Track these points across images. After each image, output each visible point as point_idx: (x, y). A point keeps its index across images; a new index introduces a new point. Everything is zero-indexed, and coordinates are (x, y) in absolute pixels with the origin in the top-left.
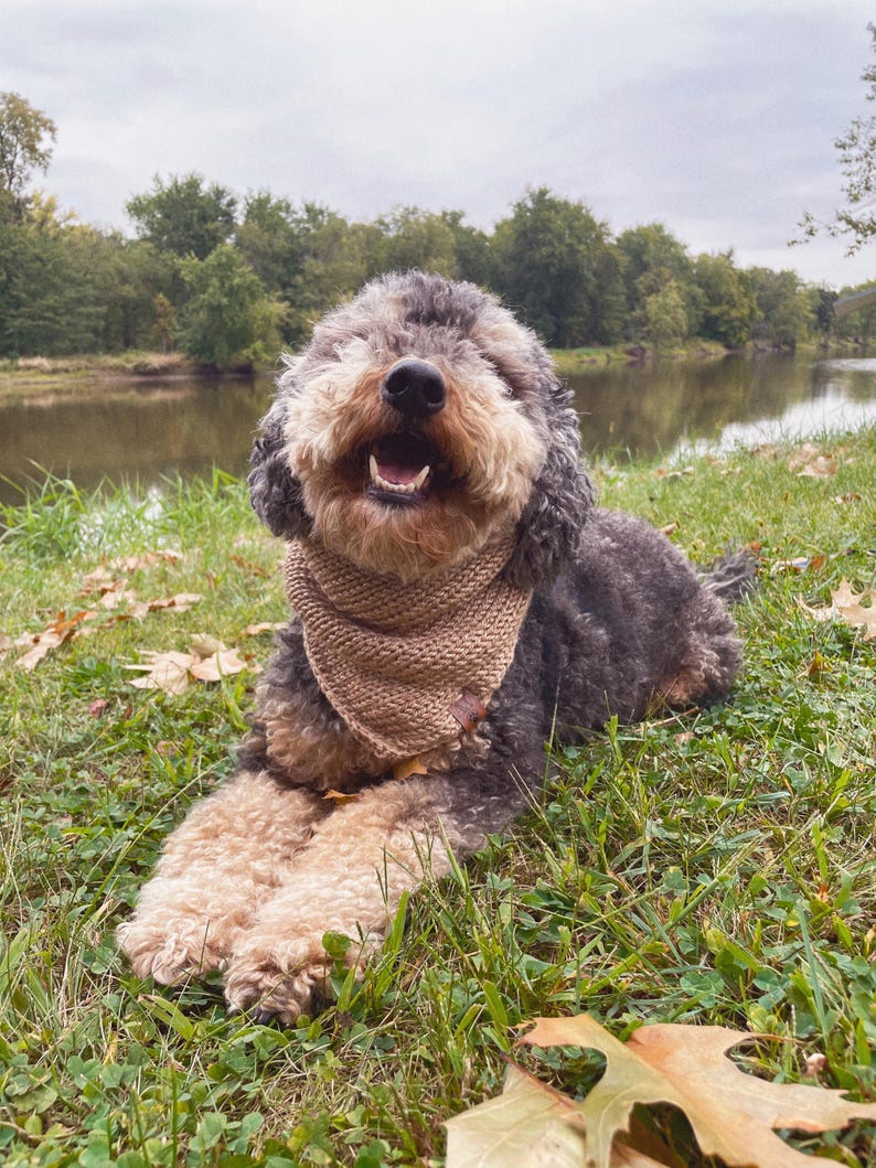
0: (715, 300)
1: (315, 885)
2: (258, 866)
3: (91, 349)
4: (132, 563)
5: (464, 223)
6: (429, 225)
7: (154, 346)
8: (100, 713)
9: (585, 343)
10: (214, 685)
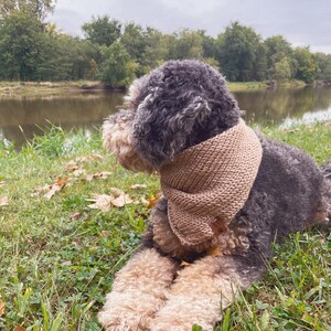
0: (302, 64)
1: (183, 302)
2: (156, 291)
3: (67, 79)
4: (84, 159)
5: (206, 34)
6: (193, 35)
7: (89, 79)
8: (78, 217)
9: (251, 80)
10: (121, 208)
